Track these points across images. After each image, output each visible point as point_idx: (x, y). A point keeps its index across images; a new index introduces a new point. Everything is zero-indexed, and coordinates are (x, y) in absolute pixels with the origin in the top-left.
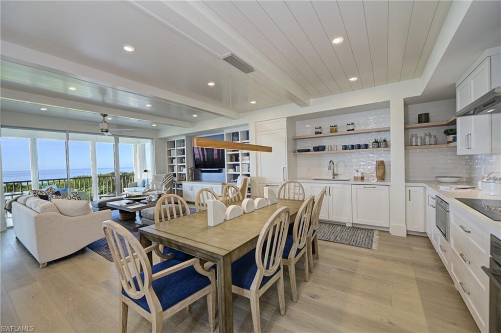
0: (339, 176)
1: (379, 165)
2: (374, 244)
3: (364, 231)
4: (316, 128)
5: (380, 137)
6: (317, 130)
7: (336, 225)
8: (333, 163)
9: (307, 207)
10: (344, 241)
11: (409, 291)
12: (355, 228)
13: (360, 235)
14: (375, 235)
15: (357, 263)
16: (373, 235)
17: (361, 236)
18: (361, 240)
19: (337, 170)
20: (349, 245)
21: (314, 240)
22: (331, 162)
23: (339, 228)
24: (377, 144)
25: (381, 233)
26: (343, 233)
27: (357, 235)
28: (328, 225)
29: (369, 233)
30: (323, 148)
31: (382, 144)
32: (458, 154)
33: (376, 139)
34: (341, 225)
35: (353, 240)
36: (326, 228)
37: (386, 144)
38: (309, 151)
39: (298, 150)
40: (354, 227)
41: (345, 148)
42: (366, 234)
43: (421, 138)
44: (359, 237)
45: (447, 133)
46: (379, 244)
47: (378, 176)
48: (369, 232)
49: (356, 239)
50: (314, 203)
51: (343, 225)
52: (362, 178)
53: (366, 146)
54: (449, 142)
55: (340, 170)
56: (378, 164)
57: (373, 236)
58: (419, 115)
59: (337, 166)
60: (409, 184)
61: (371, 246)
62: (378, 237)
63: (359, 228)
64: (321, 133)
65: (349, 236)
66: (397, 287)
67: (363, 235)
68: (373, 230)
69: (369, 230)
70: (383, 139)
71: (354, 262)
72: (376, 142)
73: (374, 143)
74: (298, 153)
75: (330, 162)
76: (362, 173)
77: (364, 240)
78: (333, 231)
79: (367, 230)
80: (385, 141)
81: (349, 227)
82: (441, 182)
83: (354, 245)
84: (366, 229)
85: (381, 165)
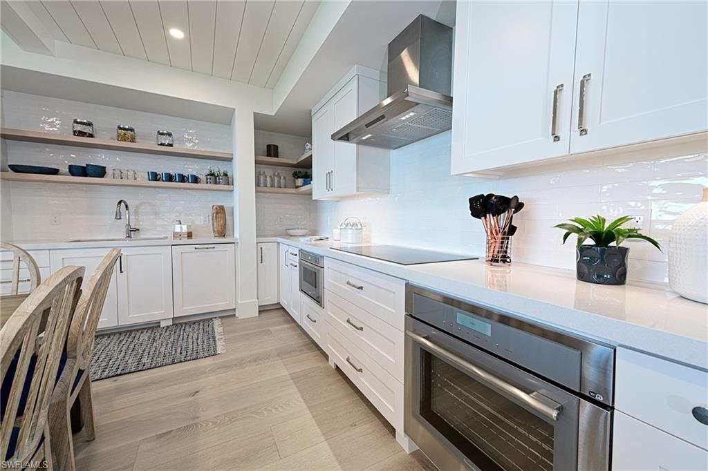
0: (141, 232)
1: (217, 213)
2: (218, 343)
3: (196, 326)
4: (76, 122)
5: (218, 168)
6: (79, 128)
7: (137, 330)
8: (127, 206)
9: (46, 313)
10: (160, 360)
11: (292, 405)
12: (180, 324)
13: (191, 334)
14: (216, 327)
15: (197, 396)
16: (213, 328)
17: (192, 337)
18: (195, 344)
19: (137, 220)
20: (173, 363)
21: (77, 402)
22: (122, 204)
23: (145, 336)
24: (213, 177)
25: (225, 320)
26: (154, 345)
27: (185, 337)
28: (117, 335)
29: (206, 327)
30: (100, 172)
31: (221, 179)
32: (313, 199)
33: (212, 169)
34: (148, 329)
35: (179, 351)
36: (112, 345)
37: (227, 179)
38: (55, 172)
39: (10, 166)
40: (177, 325)
41: (155, 177)
42: (201, 331)
43: (271, 177)
44: (190, 340)
45: (296, 175)
46: (226, 340)
47: (215, 229)
48: (206, 325)
49: (184, 345)
50: (78, 293)
51: (154, 327)
52: (190, 235)
53: (196, 180)
54: (297, 187)
55: (143, 222)
56: (215, 211)
57: (213, 330)
58: (268, 146)
59: (136, 213)
60: (261, 239)
61: (215, 350)
62: (221, 329)
63: (186, 324)
64: (91, 136)
65: (170, 345)
66: (274, 407)
67: (195, 334)
68: (211, 319)
69: (203, 321)
70: (222, 172)
71: (190, 398)
72: (212, 174)
73: (208, 175)
74: (12, 174)
75: (120, 202)
76: (189, 227)
77: (200, 342)
78: (132, 346)
79: (201, 324)
80: (226, 175)
81: (168, 327)
82: (291, 236)
83: (182, 359)
84: (198, 322)
85: (220, 212)
